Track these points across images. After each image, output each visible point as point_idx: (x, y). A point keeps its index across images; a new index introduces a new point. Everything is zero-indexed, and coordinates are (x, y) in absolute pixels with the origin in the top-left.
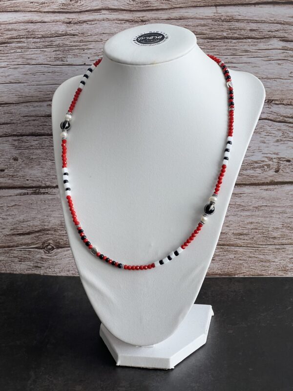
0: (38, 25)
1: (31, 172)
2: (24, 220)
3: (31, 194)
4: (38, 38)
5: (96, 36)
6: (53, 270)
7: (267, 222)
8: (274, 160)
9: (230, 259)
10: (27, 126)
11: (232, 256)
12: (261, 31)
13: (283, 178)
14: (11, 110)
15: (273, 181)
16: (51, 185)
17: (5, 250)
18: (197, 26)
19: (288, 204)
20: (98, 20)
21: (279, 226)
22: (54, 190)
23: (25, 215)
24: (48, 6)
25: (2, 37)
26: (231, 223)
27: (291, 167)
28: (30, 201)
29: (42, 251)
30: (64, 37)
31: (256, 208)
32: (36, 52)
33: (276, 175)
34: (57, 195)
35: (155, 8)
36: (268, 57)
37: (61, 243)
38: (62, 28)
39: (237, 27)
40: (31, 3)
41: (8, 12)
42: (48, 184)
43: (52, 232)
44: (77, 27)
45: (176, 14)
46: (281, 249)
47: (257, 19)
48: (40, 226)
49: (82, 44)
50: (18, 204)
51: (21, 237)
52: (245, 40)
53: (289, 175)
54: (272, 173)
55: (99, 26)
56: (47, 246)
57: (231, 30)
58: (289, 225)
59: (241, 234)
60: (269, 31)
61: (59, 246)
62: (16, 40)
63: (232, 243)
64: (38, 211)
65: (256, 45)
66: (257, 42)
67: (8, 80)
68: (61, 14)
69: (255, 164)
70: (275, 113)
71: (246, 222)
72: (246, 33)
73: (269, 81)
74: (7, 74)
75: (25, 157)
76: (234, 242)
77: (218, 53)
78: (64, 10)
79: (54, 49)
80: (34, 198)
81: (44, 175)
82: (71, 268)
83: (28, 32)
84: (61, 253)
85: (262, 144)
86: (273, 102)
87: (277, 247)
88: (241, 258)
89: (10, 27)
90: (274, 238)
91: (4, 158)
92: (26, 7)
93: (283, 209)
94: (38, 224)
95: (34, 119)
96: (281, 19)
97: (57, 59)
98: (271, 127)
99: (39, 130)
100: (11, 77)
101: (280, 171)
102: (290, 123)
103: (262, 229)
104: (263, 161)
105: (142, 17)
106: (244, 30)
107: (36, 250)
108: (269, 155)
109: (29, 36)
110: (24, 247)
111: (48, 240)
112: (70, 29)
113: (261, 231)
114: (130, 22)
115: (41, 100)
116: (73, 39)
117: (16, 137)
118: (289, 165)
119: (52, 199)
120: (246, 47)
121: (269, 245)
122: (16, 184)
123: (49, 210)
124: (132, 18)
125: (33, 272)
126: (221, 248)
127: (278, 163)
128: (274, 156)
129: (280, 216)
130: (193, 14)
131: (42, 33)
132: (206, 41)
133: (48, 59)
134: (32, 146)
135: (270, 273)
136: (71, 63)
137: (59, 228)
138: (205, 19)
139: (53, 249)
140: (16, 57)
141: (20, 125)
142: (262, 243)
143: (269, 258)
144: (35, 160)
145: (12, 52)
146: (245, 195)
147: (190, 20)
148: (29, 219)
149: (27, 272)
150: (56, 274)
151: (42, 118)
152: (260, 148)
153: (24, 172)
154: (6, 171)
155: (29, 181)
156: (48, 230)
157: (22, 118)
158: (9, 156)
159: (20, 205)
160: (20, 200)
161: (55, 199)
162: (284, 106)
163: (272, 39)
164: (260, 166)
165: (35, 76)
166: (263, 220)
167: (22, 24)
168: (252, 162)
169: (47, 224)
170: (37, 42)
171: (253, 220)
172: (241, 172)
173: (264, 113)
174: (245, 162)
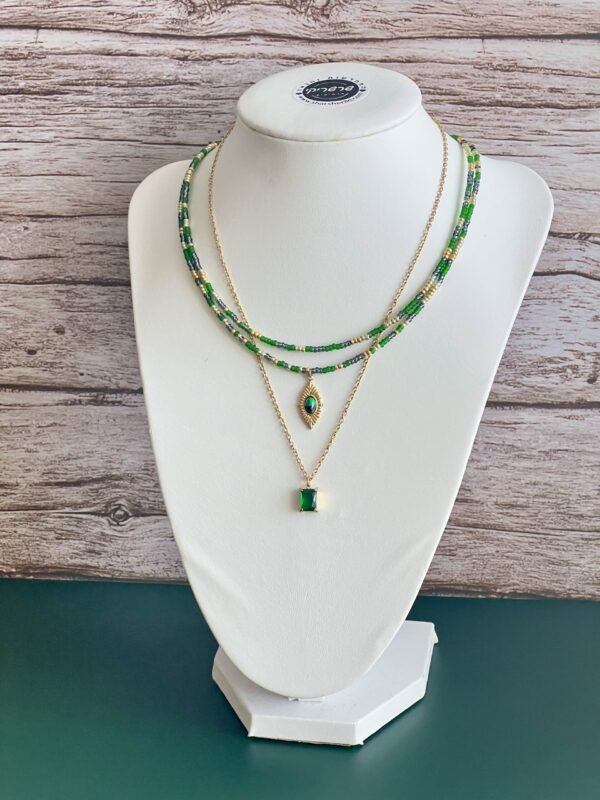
0: (121, 61)
1: (88, 357)
2: (70, 455)
3: (87, 404)
4: (120, 86)
5: (236, 88)
6: (125, 560)
7: (568, 484)
8: (587, 357)
9: (488, 555)
10: (88, 264)
11: (491, 549)
12: (572, 92)
14: (56, 229)
15: (582, 400)
16: (129, 386)
17: (30, 515)
18: (443, 77)
20: (242, 56)
21: (590, 494)
22: (135, 398)
23: (73, 445)
24: (144, 22)
25: (49, 81)
26: (493, 481)
28: (84, 418)
29: (103, 520)
30: (170, 87)
31: (546, 453)
32: (115, 115)
33: (589, 388)
34: (139, 407)
35: (358, 37)
36: (583, 145)
37: (144, 506)
38: (169, 69)
39: (525, 82)
40: (109, 14)
41: (63, 29)
42: (123, 384)
43: (127, 483)
44: (197, 67)
45: (401, 50)
46: (594, 540)
47: (566, 68)
48: (103, 470)
49: (206, 102)
50: (59, 422)
51: (63, 490)
52: (538, 110)
54: (581, 383)
55: (243, 67)
56: (116, 510)
57: (511, 88)
59: (512, 506)
60: (588, 94)
61: (138, 512)
62: (75, 88)
63: (492, 522)
64: (100, 438)
65: (560, 121)
66: (563, 115)
67: (54, 168)
68: (168, 41)
69: (547, 364)
70: (593, 260)
71: (523, 482)
72: (541, 96)
73: (583, 194)
74: (53, 156)
75: (80, 327)
76: (497, 522)
77: (482, 135)
78: (174, 33)
79: (150, 111)
80: (92, 413)
81: (116, 366)
82: (162, 558)
83: (100, 72)
84: (143, 527)
85: (565, 323)
86: (591, 238)
87: (586, 535)
88: (509, 554)
89: (65, 60)
90: (581, 516)
91: (37, 328)
92: (100, 23)
94: (100, 465)
95: (102, 250)
97: (155, 131)
98: (584, 290)
99: (110, 273)
100: (61, 162)
103: (556, 498)
104: (564, 359)
105: (332, 54)
106: (538, 88)
107: (93, 517)
108: (576, 347)
109: (102, 81)
110: (67, 510)
111: (117, 499)
112: (185, 71)
113: (554, 501)
114: (307, 62)
115: (117, 212)
116: (190, 92)
117: (64, 286)
119: (129, 416)
120: (541, 125)
121: (568, 530)
122: (58, 381)
123: (122, 438)
124: (310, 55)
125: (84, 562)
126: (471, 532)
127: (596, 363)
128: (587, 349)
129: (594, 473)
130: (435, 52)
131: (127, 77)
132: (459, 107)
133: (138, 129)
134: (94, 305)
135: (568, 587)
136: (182, 141)
137: (140, 476)
138: (460, 63)
139: (126, 517)
140: (73, 123)
141: (73, 261)
142: (553, 526)
143: (566, 556)
144: (99, 334)
145: (66, 111)
146: (524, 426)
147: (428, 64)
148: (80, 455)
149: (71, 561)
150: (130, 567)
151: (117, 249)
152: (559, 332)
153: (76, 358)
154: (39, 353)
155: (86, 376)
156: (120, 478)
157: (78, 247)
158: (47, 323)
159: (64, 425)
160: (65, 415)
161: (135, 415)
163: (594, 109)
164: (558, 368)
165: (109, 164)
166: (559, 479)
167: (90, 56)
168: (541, 360)
169: (117, 466)
170: (117, 95)
171: (539, 479)
172: (518, 380)
173: (570, 260)
174: (527, 358)
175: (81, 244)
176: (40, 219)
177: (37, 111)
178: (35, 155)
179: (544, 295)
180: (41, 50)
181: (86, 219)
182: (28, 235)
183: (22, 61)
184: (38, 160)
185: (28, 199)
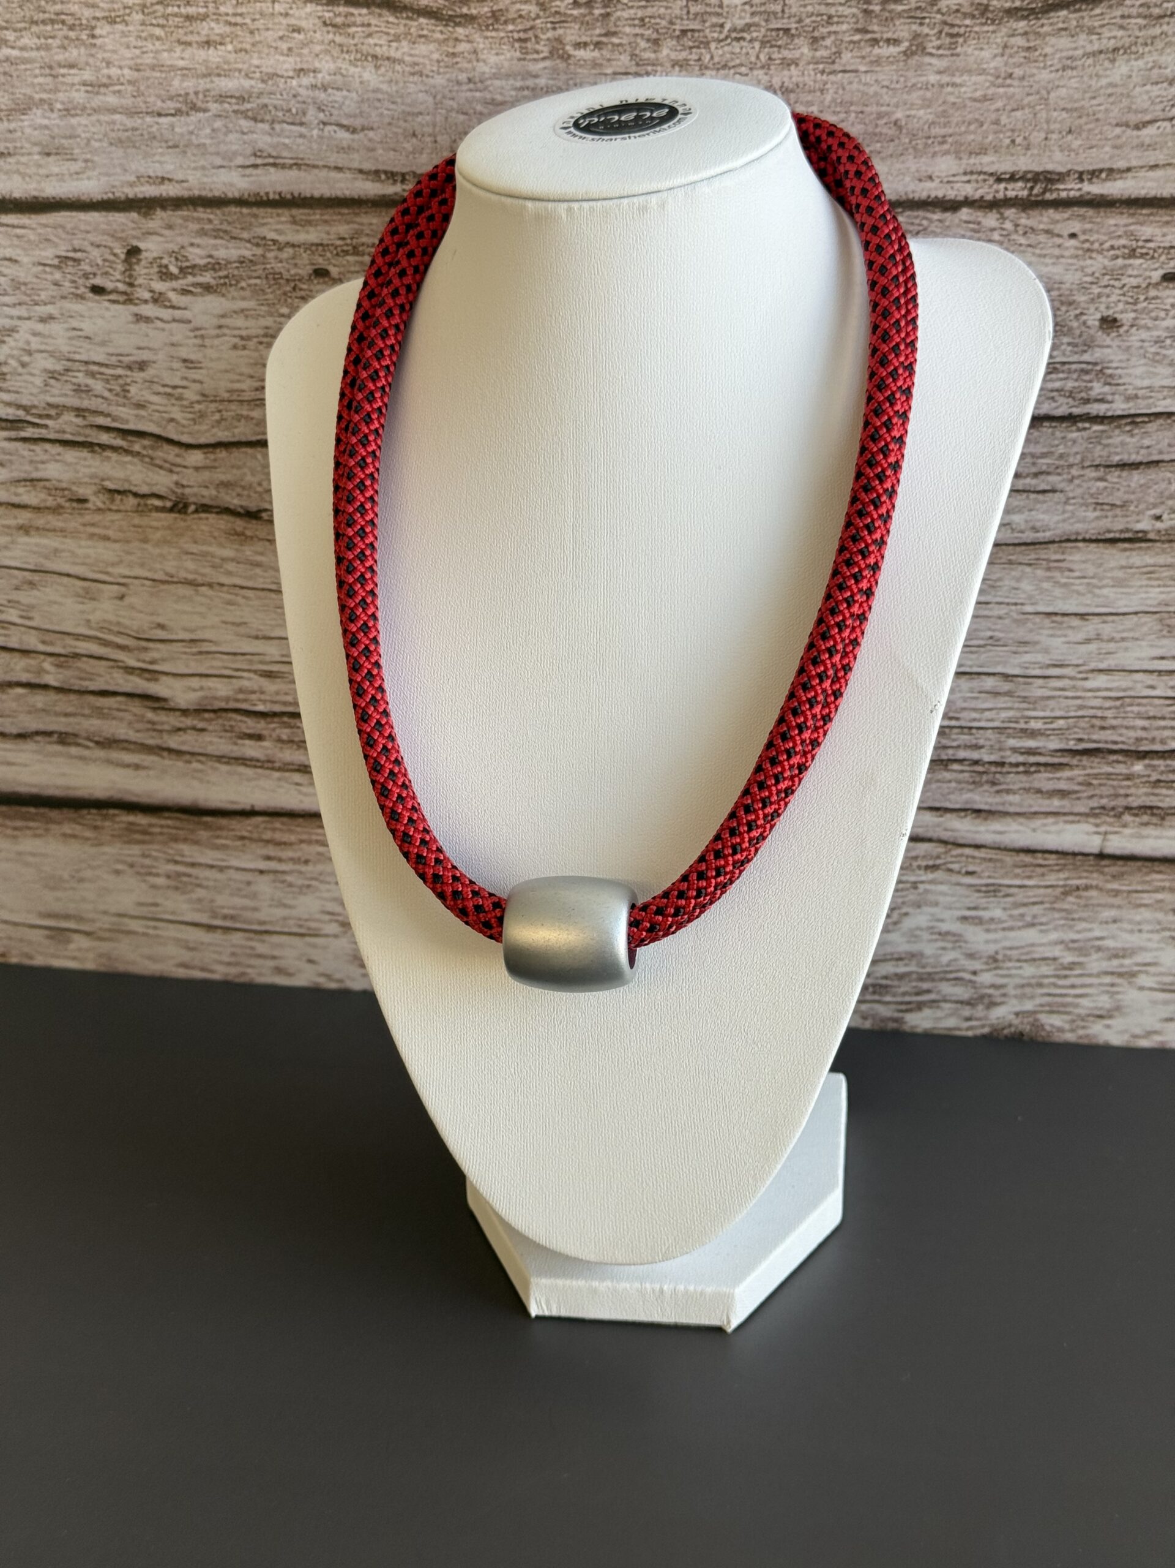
0: (958, 800)
1: (1055, 271)
2: (1113, 61)
3: (1068, 173)
4: (960, 761)
7: (150, 46)
8: (147, 295)
10: (1044, 455)
12: (229, 734)
13: (108, 223)
15: (146, 215)
16: (978, 215)
19: (83, 120)
21: (107, 29)
22: (968, 190)
23: (1104, 82)
25: (1089, 771)
26: (284, 46)
27: (88, 268)
28: (1076, 144)
31: (194, 108)
32: (974, 715)
33: (135, 237)
34: (961, 171)
36: (201, 653)
40: (973, 873)
41: (1056, 852)
42: (990, 220)
47: (242, 769)
48: (1046, 29)
50: (1129, 132)
52: (277, 708)
53: (89, 236)
54: (151, 247)
58: (72, 34)
60: (203, 730)
62: (1042, 760)
64: (1045, 101)
65: (241, 691)
66: (237, 700)
67: (1091, 627)
69: (213, 282)
70: (161, 467)
71: (230, 47)
72: (274, 729)
73: (190, 577)
74: (1093, 647)
75: (1069, 331)
80: (1058, 156)
83: (993, 783)
85: (192, 357)
86: (169, 504)
89: (1056, 803)
91: (1156, 328)
92: (990, 860)
93: (97, 101)
94: (1052, 40)
96: (167, 762)
98: (166, 416)
100: (1080, 636)
101: (121, 252)
102: (108, 429)
103: (166, 17)
104: (185, 292)
106: (279, 740)
108: (166, 314)
109: (993, 769)
113: (170, 10)
117: (1094, 412)
118: (95, 274)
119: (983, 151)
122: (1123, 220)
123: (999, 104)
127: (131, 285)
128: (149, 310)
129: (105, 71)
131: (947, 775)
137: (968, 22)
140: (1052, 703)
141: (1071, 460)
145: (1061, 722)
146: (240, 161)
148: (1090, 61)
152: (198, 341)
153: (1082, 269)
154: (1156, 276)
155: (1066, 233)
156: (1012, 13)
157: (1060, 486)
158: (1136, 337)
159: (1117, 125)
160: (1115, 147)
161: (971, 154)
162: (134, 489)
163: (192, 707)
164: (194, 275)
165: (989, 634)
166: (165, 54)
167: (1012, 809)
168: (224, 291)
169: (1013, 40)
170: (967, 747)
171: (202, 54)
172: (259, 251)
173: (197, 469)
174: (247, 293)
175: (1054, 491)
176: (1127, 535)
177: (1114, 722)
178: (1126, 649)
179: (233, 406)
180: (1098, 821)
181: (1041, 536)
182: (1155, 506)
183: (1135, 804)
184: (1123, 639)
185: (1149, 572)
